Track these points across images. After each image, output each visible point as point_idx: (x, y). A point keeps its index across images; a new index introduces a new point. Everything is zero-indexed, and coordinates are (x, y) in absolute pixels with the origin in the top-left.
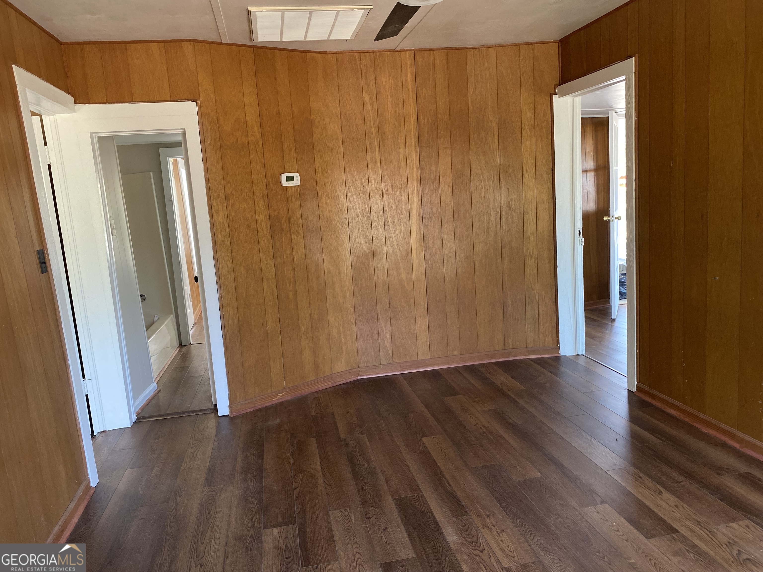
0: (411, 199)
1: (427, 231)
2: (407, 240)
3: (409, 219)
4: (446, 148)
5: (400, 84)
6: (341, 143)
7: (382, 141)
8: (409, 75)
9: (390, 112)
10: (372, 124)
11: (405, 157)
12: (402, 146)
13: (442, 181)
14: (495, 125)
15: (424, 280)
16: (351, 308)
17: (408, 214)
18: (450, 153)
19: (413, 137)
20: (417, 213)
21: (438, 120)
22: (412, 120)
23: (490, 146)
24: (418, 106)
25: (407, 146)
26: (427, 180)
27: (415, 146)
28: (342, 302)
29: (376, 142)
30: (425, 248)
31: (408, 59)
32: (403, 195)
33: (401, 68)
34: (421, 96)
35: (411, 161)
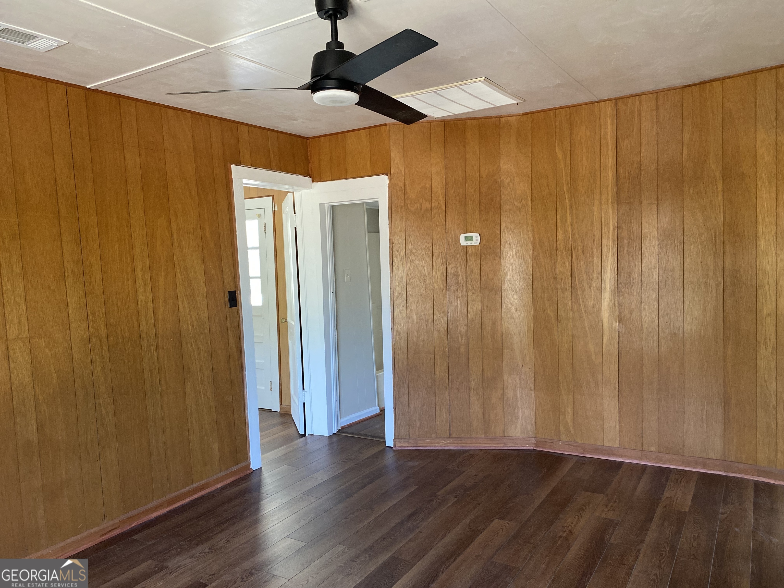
0: (605, 261)
1: (623, 298)
2: (597, 306)
3: (601, 283)
4: (652, 204)
5: (597, 137)
6: (530, 203)
7: (574, 198)
8: (609, 126)
9: (584, 168)
10: (564, 181)
11: (600, 215)
12: (597, 203)
13: (645, 242)
14: (718, 175)
15: (617, 356)
16: (530, 373)
17: (600, 277)
18: (656, 210)
19: (610, 193)
20: (612, 278)
21: (643, 173)
22: (610, 174)
23: (711, 201)
24: (618, 159)
25: (602, 203)
26: (625, 241)
27: (612, 203)
28: (520, 364)
29: (567, 199)
30: (620, 319)
31: (609, 109)
32: (595, 256)
33: (600, 120)
34: (622, 148)
35: (607, 220)
